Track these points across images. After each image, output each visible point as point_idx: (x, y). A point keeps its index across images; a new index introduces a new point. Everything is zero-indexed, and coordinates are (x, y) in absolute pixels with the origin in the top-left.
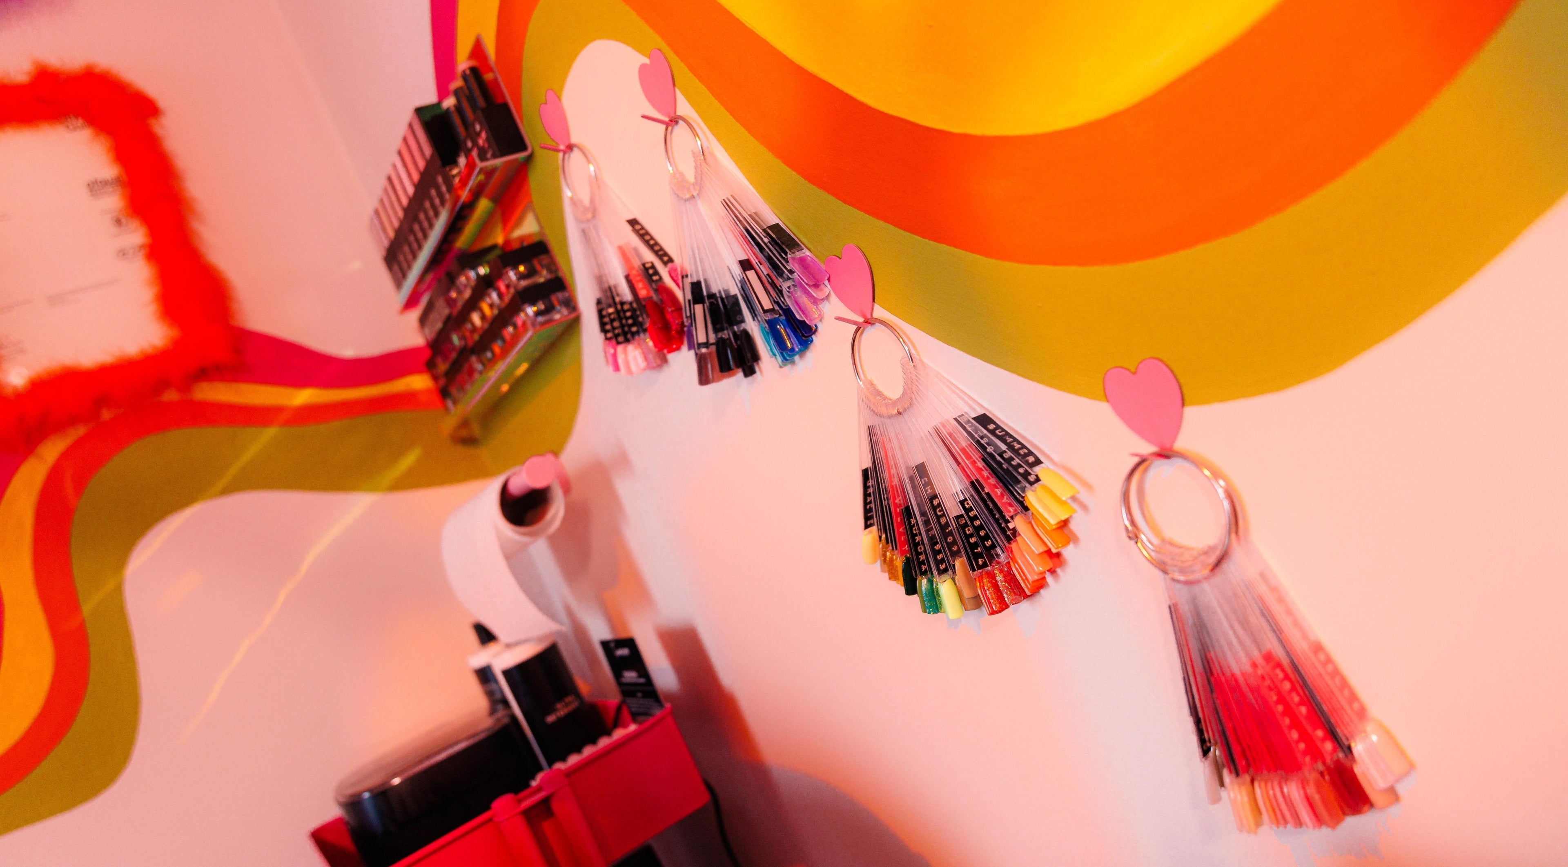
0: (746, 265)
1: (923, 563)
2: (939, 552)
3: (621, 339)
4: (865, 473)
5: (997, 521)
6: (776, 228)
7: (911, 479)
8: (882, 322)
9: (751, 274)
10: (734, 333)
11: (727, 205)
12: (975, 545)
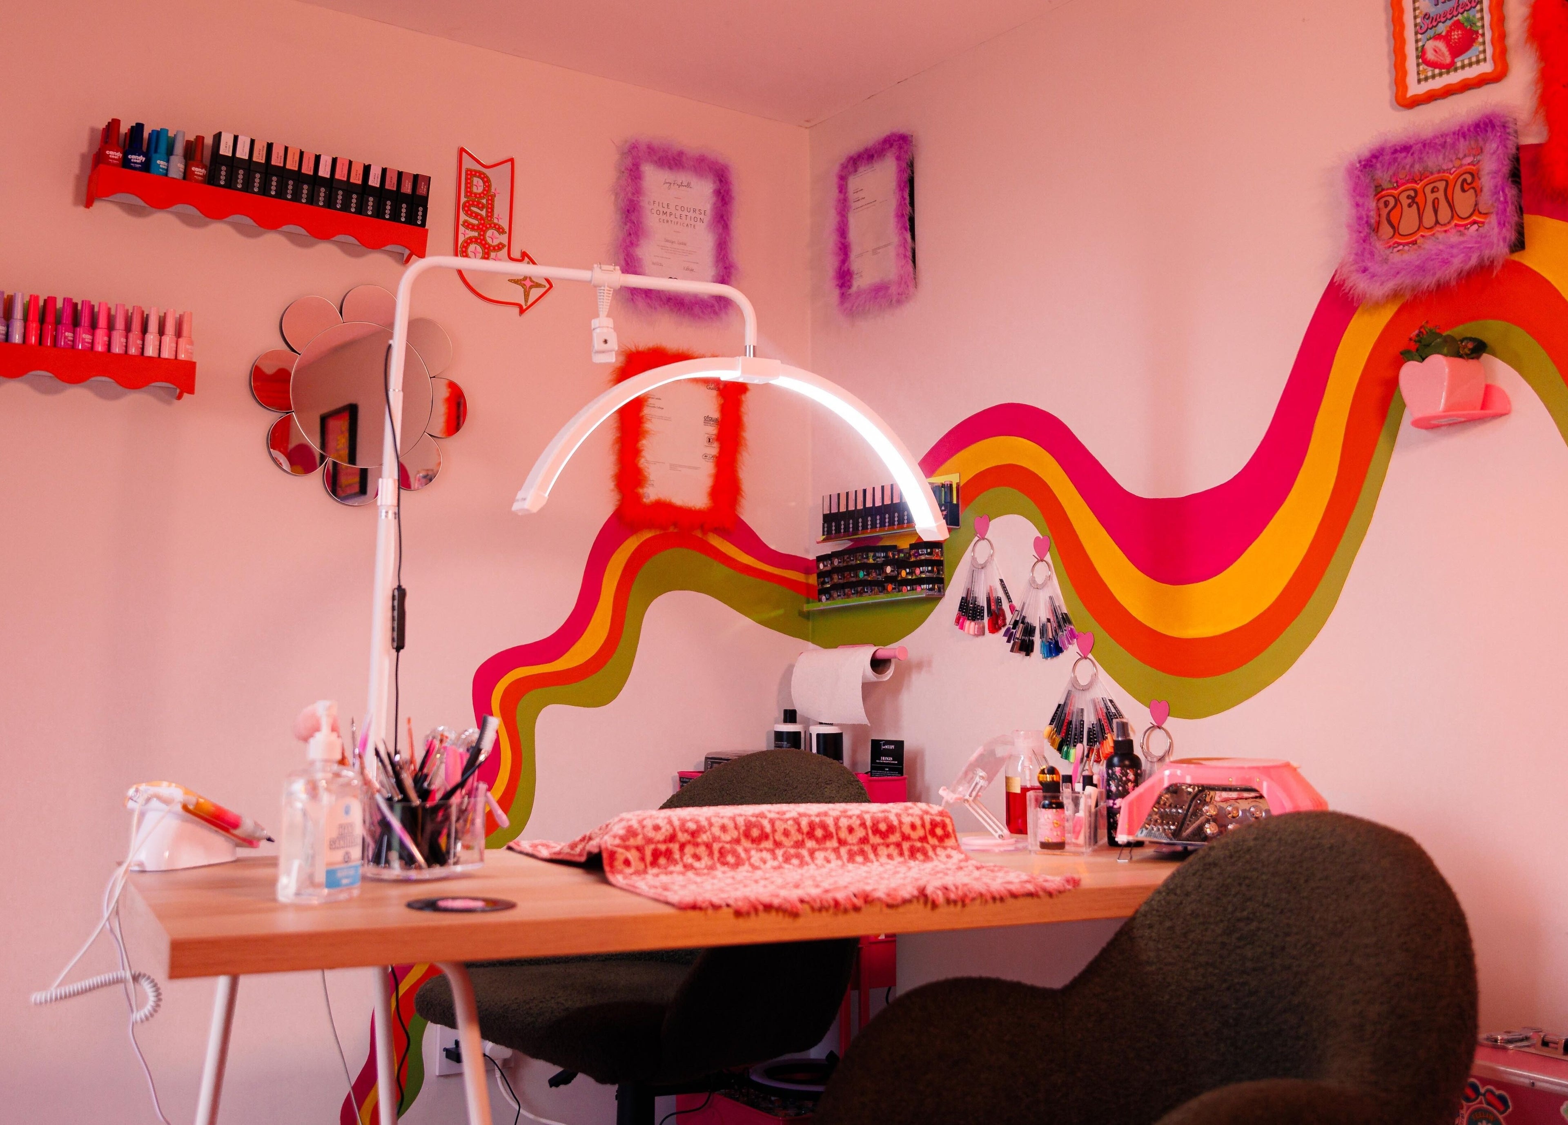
0: (1049, 620)
1: (1068, 741)
2: (1076, 739)
3: (970, 618)
4: (1059, 705)
5: (1102, 732)
6: (1066, 614)
7: (1077, 712)
8: (1090, 659)
9: (1049, 624)
10: (1029, 639)
11: (1051, 598)
12: (1092, 738)
